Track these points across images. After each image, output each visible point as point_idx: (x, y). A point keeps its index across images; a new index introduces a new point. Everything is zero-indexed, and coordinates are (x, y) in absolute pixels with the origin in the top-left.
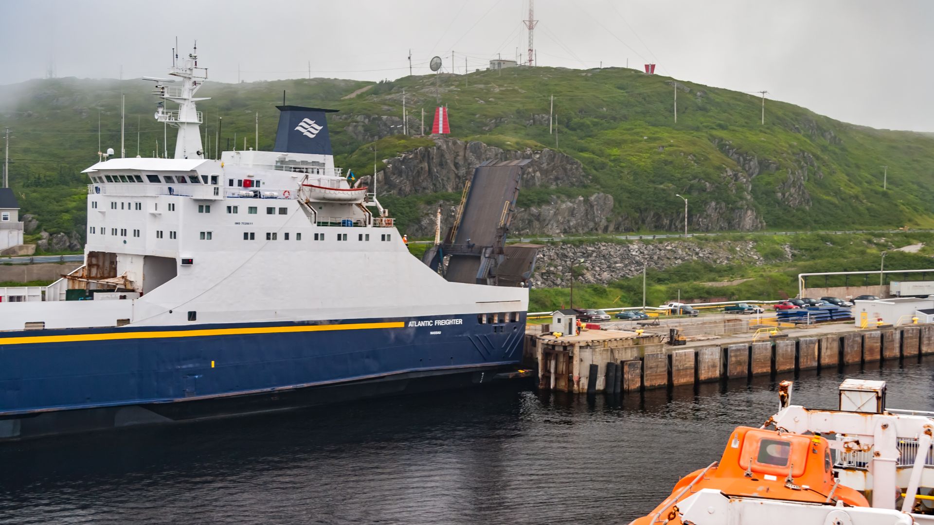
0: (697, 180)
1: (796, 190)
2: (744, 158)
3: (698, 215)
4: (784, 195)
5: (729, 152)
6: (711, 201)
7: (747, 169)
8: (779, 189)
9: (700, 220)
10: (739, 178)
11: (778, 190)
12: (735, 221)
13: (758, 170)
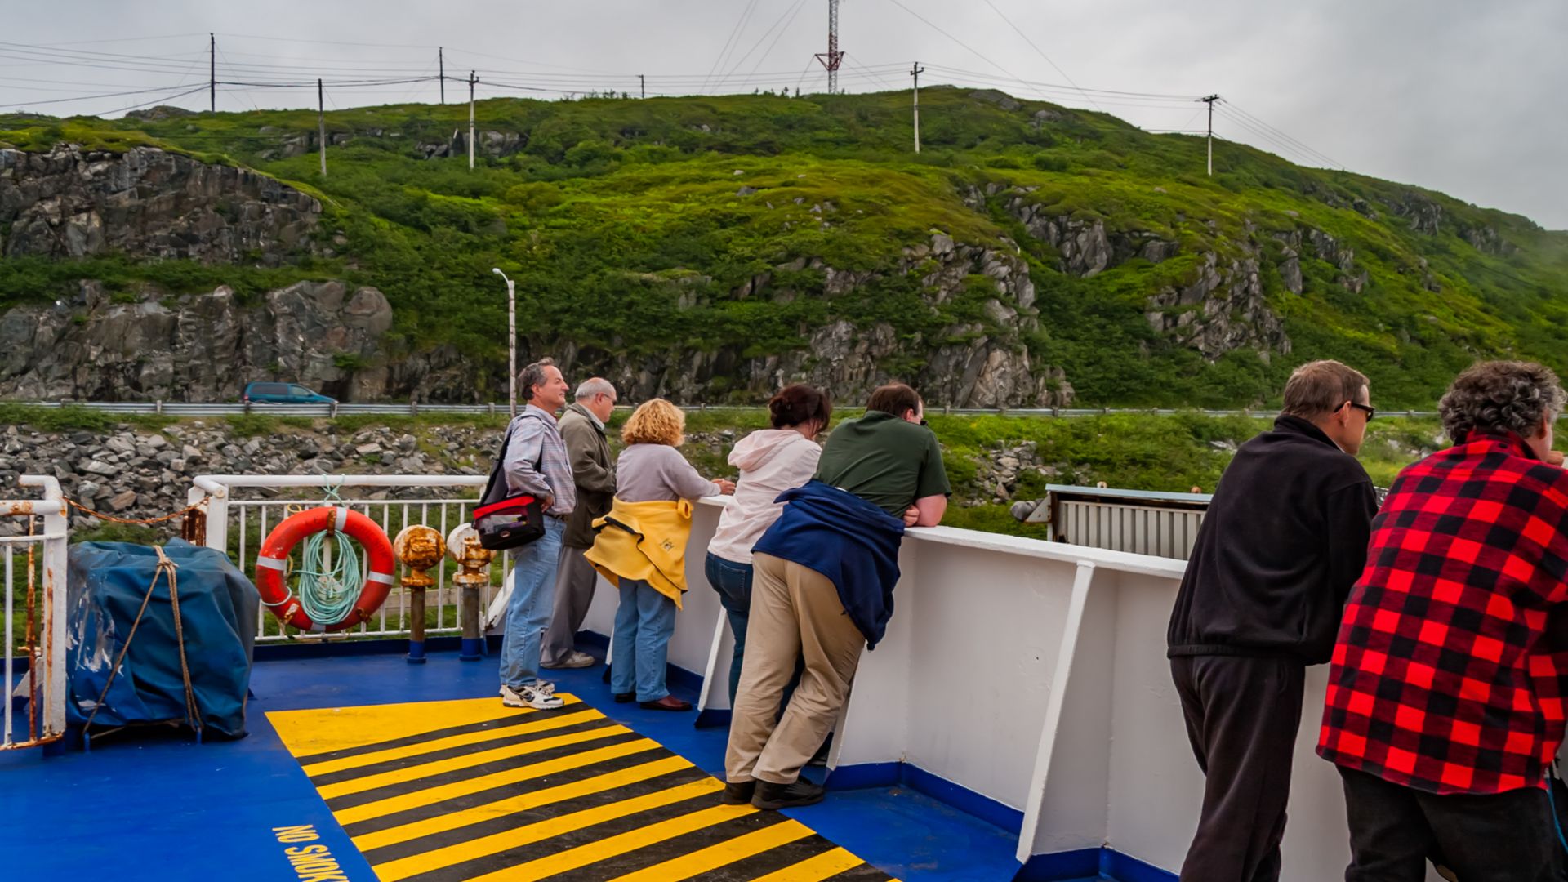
0: (800, 262)
1: (1222, 309)
2: (1059, 225)
3: (771, 360)
4: (1171, 317)
5: (1021, 213)
6: (835, 322)
7: (1068, 254)
8: (1161, 301)
9: (780, 373)
10: (987, 264)
11: (1156, 305)
12: (938, 382)
13: (1105, 257)
